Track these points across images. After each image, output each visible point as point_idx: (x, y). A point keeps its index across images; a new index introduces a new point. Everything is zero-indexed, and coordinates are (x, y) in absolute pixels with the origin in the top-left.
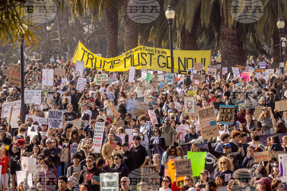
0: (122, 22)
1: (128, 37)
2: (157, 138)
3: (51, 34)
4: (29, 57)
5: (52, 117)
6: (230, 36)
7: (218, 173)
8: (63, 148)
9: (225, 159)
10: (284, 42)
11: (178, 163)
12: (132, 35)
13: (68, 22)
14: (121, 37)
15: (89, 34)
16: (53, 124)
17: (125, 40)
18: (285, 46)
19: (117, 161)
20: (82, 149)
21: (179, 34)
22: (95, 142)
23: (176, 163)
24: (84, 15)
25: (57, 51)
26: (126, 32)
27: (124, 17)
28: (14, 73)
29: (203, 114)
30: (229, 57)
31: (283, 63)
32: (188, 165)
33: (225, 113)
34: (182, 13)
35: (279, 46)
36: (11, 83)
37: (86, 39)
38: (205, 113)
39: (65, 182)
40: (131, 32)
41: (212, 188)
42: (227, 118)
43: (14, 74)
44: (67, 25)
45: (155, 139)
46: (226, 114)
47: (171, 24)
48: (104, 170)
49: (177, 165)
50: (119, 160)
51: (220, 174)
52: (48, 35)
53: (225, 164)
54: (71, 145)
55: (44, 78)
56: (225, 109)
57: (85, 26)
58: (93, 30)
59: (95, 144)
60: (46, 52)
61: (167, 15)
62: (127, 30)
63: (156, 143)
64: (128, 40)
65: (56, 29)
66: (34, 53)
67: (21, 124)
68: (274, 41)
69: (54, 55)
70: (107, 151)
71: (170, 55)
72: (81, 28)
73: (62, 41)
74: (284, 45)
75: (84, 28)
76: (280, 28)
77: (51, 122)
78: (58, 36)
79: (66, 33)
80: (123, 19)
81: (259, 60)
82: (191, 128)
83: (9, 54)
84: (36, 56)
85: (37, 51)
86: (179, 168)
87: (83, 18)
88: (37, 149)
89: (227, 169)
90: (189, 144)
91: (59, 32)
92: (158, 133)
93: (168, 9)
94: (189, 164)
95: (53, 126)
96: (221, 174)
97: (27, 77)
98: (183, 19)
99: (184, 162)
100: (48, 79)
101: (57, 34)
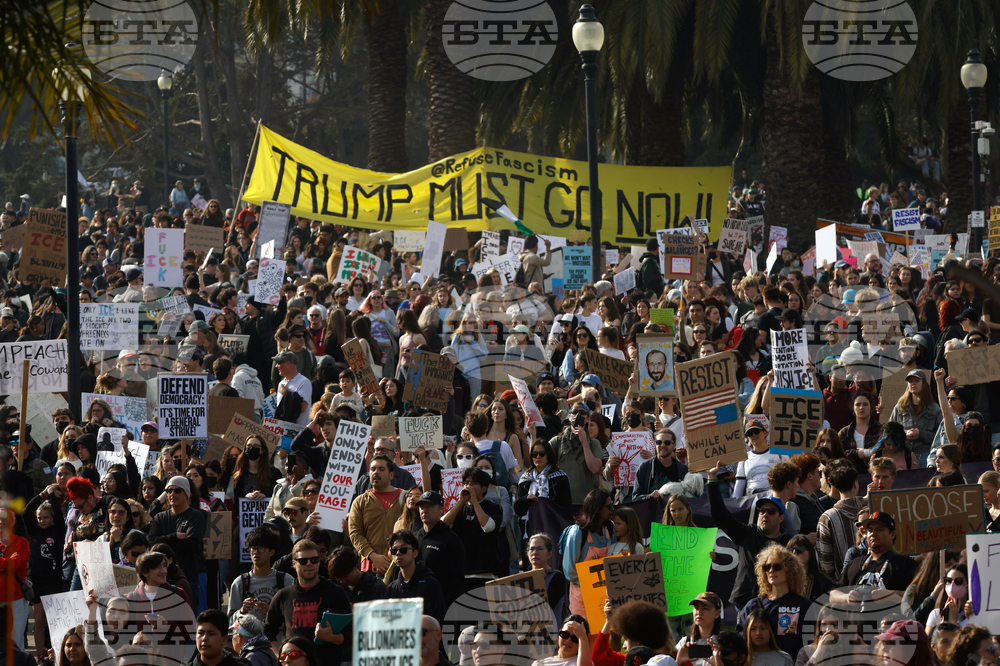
0: (420, 62)
1: (441, 117)
2: (542, 477)
3: (174, 102)
4: (96, 184)
5: (172, 400)
6: (797, 114)
7: (756, 601)
8: (213, 509)
9: (780, 554)
10: (986, 136)
11: (617, 566)
12: (456, 107)
13: (232, 59)
14: (417, 114)
15: (307, 105)
16: (173, 425)
17: (432, 125)
18: (988, 153)
19: (404, 556)
20: (278, 513)
21: (618, 110)
22: (327, 489)
23: (610, 565)
24: (288, 37)
25: (193, 163)
26: (436, 99)
27: (427, 44)
28: (40, 240)
29: (693, 381)
30: (791, 191)
31: (982, 213)
32: (650, 575)
33: (791, 416)
34: (628, 30)
35: (967, 153)
36: (30, 275)
37: (295, 123)
38: (699, 377)
39: (219, 633)
40: (454, 100)
41: (732, 657)
42: (796, 435)
43: (38, 244)
44: (228, 71)
45: (534, 481)
46: (795, 418)
47: (591, 70)
48: (355, 590)
49: (614, 573)
50: (411, 555)
51: (762, 607)
52: (162, 106)
53: (778, 573)
54: (241, 500)
55: (150, 261)
56: (791, 400)
57: (290, 75)
58: (321, 90)
59: (327, 496)
60: (158, 169)
61: (578, 37)
62: (437, 92)
63: (537, 494)
64: (442, 128)
65: (191, 87)
66: (112, 172)
67: (67, 424)
68: (949, 134)
69: (183, 177)
70: (366, 520)
71: (587, 183)
72: (278, 83)
73: (212, 127)
74: (983, 147)
75: (290, 82)
76: (971, 86)
77: (167, 416)
78: (197, 110)
79: (224, 100)
80: (424, 53)
81: (896, 201)
82: (659, 443)
83: (26, 174)
84: (119, 180)
85: (122, 165)
86: (619, 584)
87: (283, 46)
88: (121, 512)
89: (785, 591)
90: (652, 498)
91: (200, 96)
92: (544, 459)
93: (581, 18)
94: (654, 570)
95: (174, 431)
96: (766, 607)
97: (88, 255)
98: (634, 52)
99: (639, 562)
100: (163, 264)
101: (195, 103)
